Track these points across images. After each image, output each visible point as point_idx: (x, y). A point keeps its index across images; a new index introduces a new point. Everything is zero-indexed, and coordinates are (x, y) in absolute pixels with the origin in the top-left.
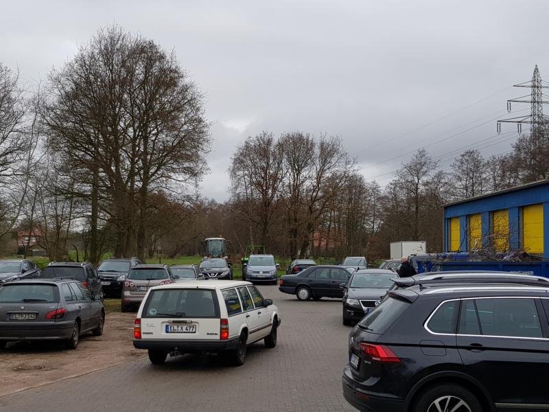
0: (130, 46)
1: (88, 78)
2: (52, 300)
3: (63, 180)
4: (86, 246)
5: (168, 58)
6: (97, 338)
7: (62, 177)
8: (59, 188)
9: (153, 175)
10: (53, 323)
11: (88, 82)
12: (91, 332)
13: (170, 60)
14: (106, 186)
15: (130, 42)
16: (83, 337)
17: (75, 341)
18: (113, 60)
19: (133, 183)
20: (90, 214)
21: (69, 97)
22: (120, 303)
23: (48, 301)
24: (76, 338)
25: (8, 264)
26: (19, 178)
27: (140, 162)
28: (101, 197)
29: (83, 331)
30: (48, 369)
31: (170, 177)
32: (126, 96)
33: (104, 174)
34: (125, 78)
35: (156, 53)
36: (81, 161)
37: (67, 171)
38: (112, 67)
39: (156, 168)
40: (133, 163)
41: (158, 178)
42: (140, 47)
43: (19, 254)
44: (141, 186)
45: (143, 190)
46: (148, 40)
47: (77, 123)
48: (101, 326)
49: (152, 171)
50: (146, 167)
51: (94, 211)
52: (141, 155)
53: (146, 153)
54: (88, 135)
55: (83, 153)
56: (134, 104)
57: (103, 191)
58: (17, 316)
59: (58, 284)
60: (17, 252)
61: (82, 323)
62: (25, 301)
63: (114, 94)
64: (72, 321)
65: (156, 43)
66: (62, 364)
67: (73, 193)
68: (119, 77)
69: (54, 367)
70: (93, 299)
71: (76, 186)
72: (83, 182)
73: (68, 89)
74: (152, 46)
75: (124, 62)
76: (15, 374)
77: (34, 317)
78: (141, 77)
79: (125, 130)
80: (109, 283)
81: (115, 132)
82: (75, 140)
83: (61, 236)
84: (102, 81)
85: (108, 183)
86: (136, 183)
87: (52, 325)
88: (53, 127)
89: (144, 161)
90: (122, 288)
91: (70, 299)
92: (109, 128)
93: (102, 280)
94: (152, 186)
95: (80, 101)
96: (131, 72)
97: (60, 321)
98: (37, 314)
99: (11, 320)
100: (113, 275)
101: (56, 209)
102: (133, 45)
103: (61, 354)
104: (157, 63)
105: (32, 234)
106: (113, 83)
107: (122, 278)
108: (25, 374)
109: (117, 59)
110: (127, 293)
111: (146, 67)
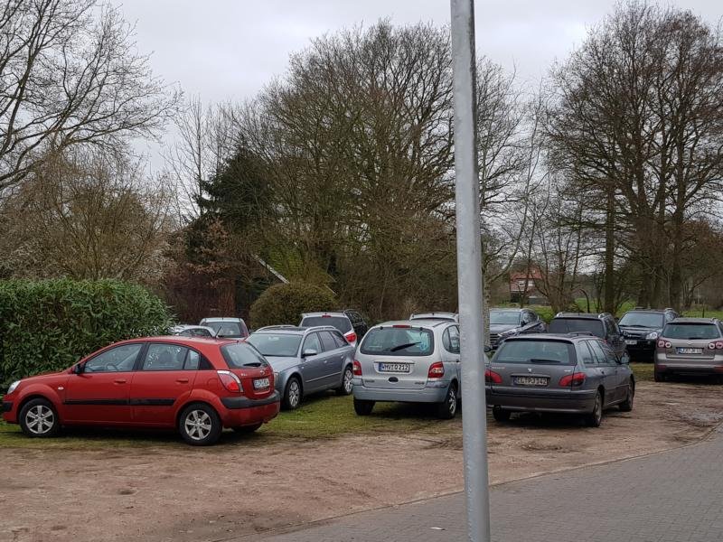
0: (657, 21)
1: (601, 69)
2: (567, 361)
3: (569, 206)
4: (600, 292)
5: (712, 33)
6: (626, 414)
7: (568, 202)
8: (563, 217)
9: (691, 195)
10: (569, 391)
11: (601, 75)
12: (617, 407)
13: (715, 36)
14: (625, 212)
15: (659, 17)
16: (608, 412)
17: (598, 416)
18: (634, 43)
19: (663, 207)
20: (604, 250)
21: (576, 98)
22: (653, 369)
23: (562, 362)
24: (598, 413)
25: (505, 314)
26: (513, 205)
27: (673, 178)
28: (619, 228)
29: (607, 404)
30: (567, 450)
31: (716, 198)
32: (652, 90)
33: (622, 197)
34: (650, 66)
35: (696, 27)
36: (591, 180)
37: (574, 194)
38: (634, 52)
39: (695, 186)
40: (663, 180)
41: (699, 200)
42: (673, 21)
43: (512, 301)
44: (674, 211)
45: (678, 216)
46: (683, 11)
47: (586, 131)
48: (630, 399)
49: (690, 190)
50: (682, 185)
51: (610, 246)
52: (674, 169)
53: (680, 165)
54: (601, 146)
55: (594, 169)
56: (663, 99)
57: (621, 220)
58: (524, 380)
59: (574, 341)
60: (510, 299)
61: (607, 394)
62: (534, 361)
63: (636, 88)
64: (593, 390)
65: (695, 14)
66: (583, 445)
67: (581, 223)
68: (643, 64)
69: (574, 449)
70: (619, 363)
71: (585, 214)
72: (594, 209)
73: (575, 86)
74: (689, 19)
75: (649, 44)
76: (526, 453)
77: (544, 382)
78: (674, 63)
79: (651, 136)
80: (635, 342)
81: (637, 140)
82: (584, 154)
83: (565, 280)
84: (619, 73)
85: (628, 209)
86: (667, 207)
87: (569, 394)
88: (556, 138)
89: (679, 177)
90: (655, 349)
91: (590, 361)
92: (629, 135)
93: (626, 338)
94: (691, 210)
95: (589, 101)
96: (660, 57)
97: (577, 390)
98: (548, 378)
99: (516, 385)
100: (640, 331)
101: (559, 243)
102: (662, 19)
103: (580, 433)
104: (697, 42)
105: (530, 277)
106: (635, 74)
107: (652, 336)
108: (537, 455)
109: (640, 41)
110: (662, 356)
111: (681, 49)
